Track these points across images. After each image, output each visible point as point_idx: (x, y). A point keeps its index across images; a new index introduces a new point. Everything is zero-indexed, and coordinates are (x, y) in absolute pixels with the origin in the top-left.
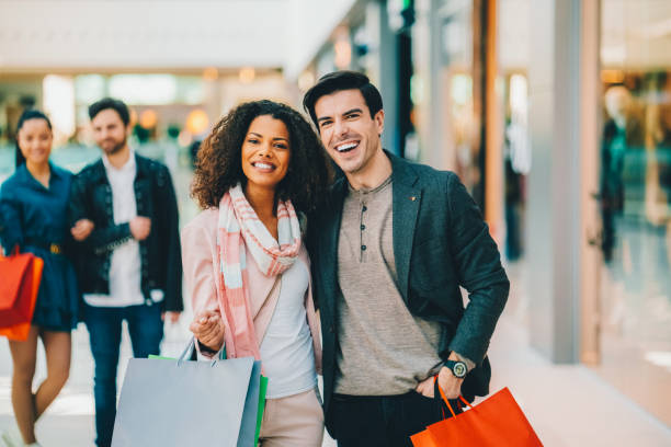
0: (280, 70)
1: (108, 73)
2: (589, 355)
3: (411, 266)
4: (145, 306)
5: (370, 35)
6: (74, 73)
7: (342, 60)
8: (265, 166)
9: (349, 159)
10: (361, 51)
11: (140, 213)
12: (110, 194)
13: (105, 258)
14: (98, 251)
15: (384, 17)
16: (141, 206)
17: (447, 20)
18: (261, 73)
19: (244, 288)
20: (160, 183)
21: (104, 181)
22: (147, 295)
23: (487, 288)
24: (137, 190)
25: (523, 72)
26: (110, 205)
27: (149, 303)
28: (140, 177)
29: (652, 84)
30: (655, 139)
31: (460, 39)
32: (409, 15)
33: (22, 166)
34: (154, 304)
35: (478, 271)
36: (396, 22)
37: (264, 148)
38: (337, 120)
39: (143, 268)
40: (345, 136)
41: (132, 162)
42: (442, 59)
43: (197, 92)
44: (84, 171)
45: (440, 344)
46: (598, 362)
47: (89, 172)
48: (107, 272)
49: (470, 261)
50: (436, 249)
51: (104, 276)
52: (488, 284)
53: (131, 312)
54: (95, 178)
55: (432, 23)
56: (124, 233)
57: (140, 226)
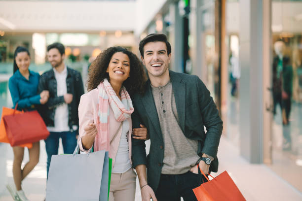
0: (132, 32)
1: (60, 33)
2: (267, 160)
3: (186, 117)
4: (70, 132)
5: (171, 18)
6: (45, 33)
7: (159, 28)
8: (120, 72)
9: (157, 70)
10: (167, 24)
11: (68, 92)
12: (56, 84)
13: (53, 111)
14: (50, 108)
15: (177, 10)
16: (69, 89)
17: (204, 12)
18: (124, 33)
19: (108, 124)
20: (77, 80)
21: (53, 78)
22: (71, 128)
23: (215, 125)
24: (67, 82)
25: (237, 35)
26: (56, 88)
27: (72, 131)
28: (69, 77)
29: (295, 41)
30: (297, 65)
31: (210, 20)
32: (188, 9)
33: (18, 71)
34: (74, 131)
35: (211, 118)
36: (182, 12)
37: (120, 65)
38: (155, 53)
39: (70, 115)
40: (158, 60)
41: (65, 70)
42: (202, 28)
43: (97, 41)
44: (45, 73)
45: (198, 150)
46: (272, 163)
47: (47, 74)
48: (53, 117)
49: (207, 114)
50: (195, 109)
51: (52, 118)
52: (216, 123)
53: (63, 135)
54: (50, 77)
55: (197, 13)
56: (61, 100)
57: (68, 98)
